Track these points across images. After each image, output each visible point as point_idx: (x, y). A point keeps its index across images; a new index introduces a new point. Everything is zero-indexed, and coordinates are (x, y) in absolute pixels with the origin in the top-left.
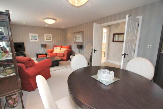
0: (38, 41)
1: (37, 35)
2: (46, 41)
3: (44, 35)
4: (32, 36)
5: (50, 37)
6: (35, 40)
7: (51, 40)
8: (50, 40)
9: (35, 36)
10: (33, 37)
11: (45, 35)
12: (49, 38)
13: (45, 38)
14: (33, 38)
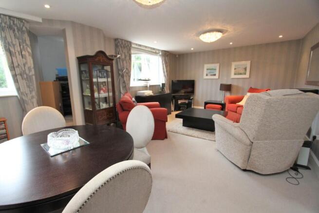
0: (217, 77)
1: (217, 66)
2: (233, 76)
3: (231, 65)
4: (208, 68)
5: (245, 69)
6: (211, 75)
7: (247, 76)
8: (245, 74)
9: (212, 69)
10: (209, 71)
11: (234, 65)
12: (243, 71)
13: (233, 71)
14: (210, 73)
